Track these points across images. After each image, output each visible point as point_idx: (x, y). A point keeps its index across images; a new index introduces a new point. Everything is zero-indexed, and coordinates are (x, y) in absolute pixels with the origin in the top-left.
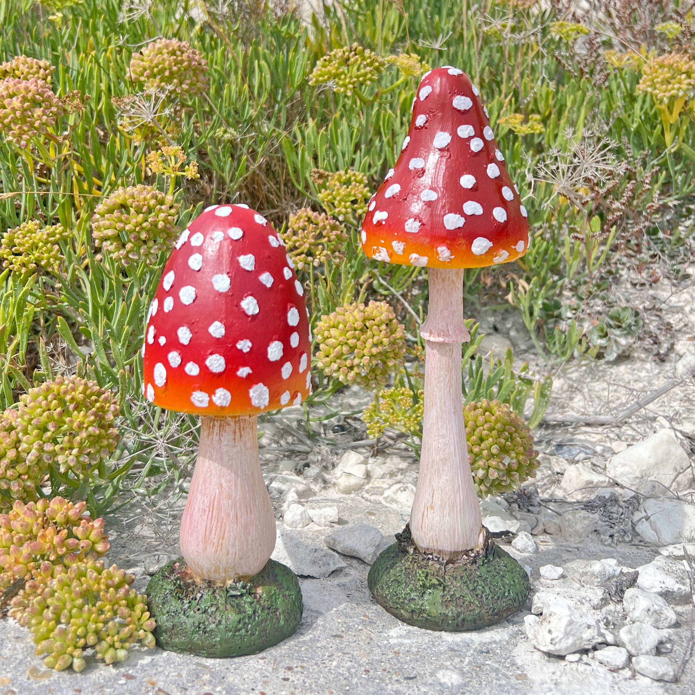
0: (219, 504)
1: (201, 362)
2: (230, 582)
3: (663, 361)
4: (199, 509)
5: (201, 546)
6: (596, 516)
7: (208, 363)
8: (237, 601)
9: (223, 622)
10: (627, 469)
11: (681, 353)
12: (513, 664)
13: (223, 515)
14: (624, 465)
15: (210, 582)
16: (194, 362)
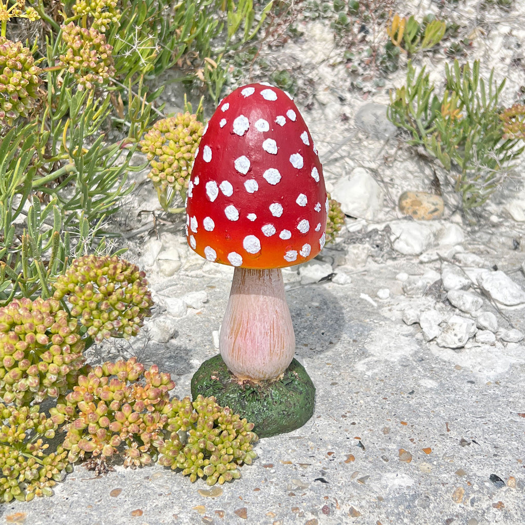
0: (277, 325)
1: (293, 228)
2: (282, 376)
3: (310, 109)
4: (261, 333)
5: (267, 358)
6: (367, 245)
7: (298, 228)
8: (292, 387)
9: (297, 404)
10: (356, 205)
11: (325, 102)
12: (445, 362)
13: (281, 332)
14: (353, 203)
15: (267, 381)
16: (286, 229)
